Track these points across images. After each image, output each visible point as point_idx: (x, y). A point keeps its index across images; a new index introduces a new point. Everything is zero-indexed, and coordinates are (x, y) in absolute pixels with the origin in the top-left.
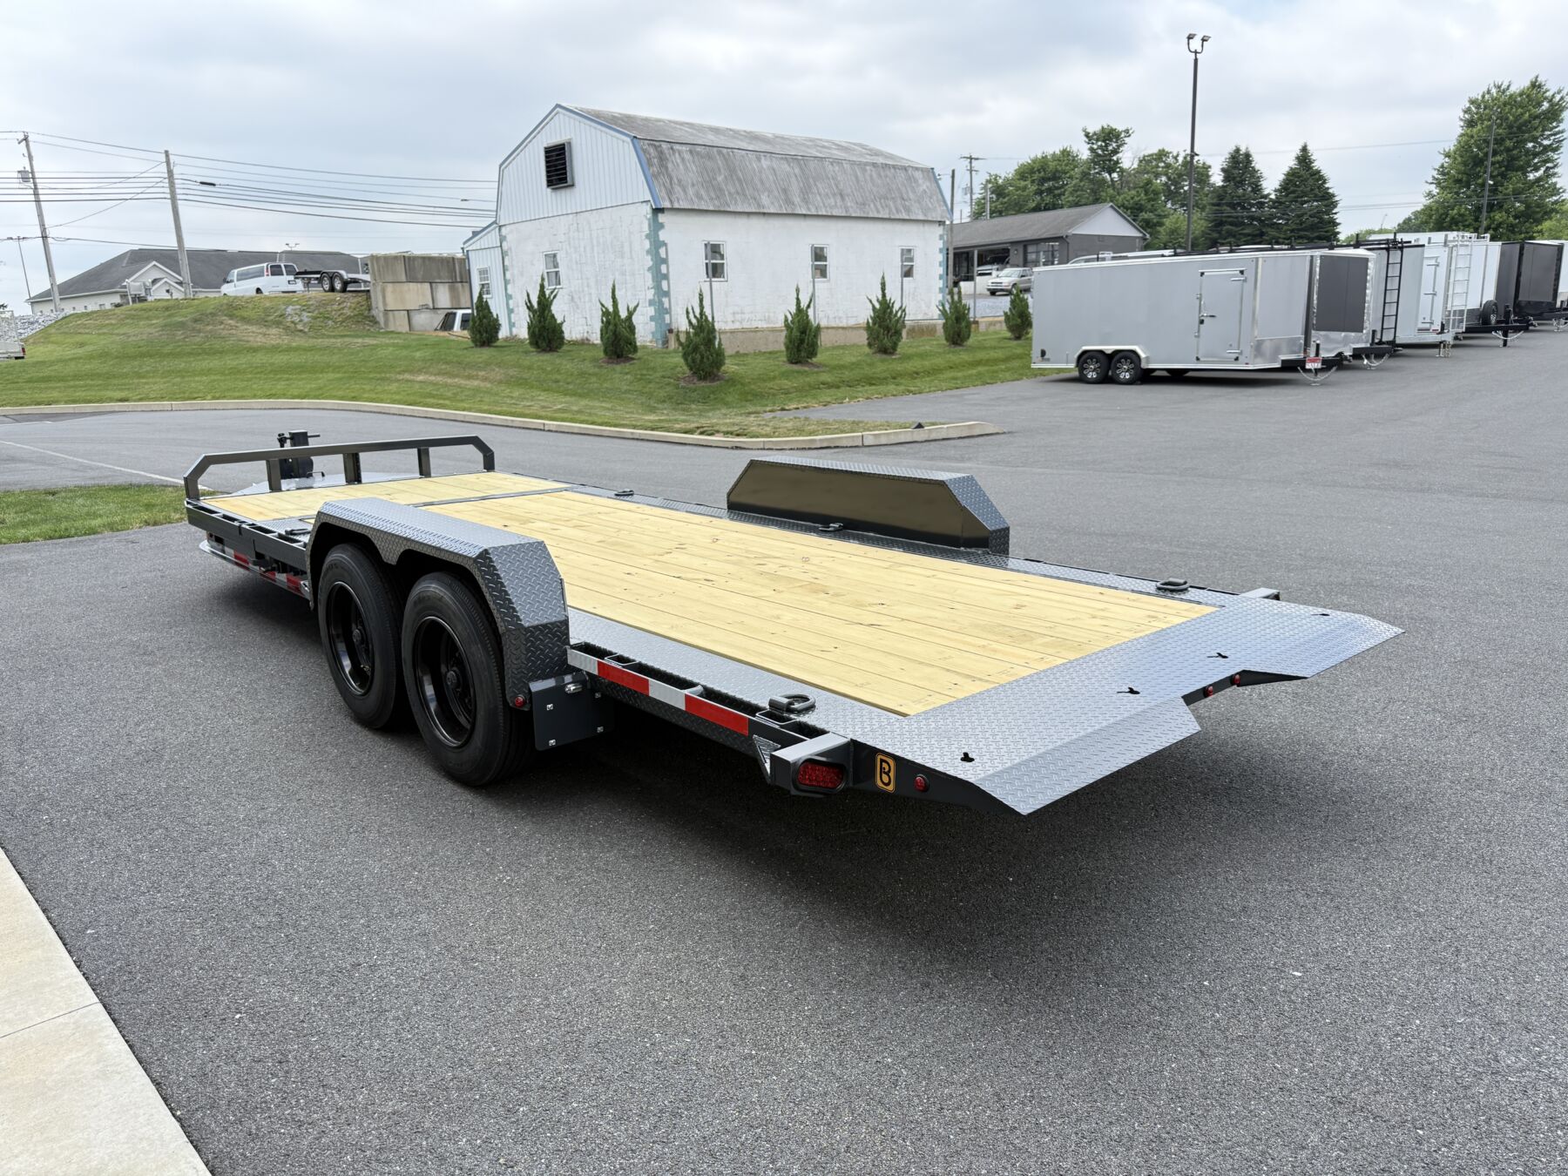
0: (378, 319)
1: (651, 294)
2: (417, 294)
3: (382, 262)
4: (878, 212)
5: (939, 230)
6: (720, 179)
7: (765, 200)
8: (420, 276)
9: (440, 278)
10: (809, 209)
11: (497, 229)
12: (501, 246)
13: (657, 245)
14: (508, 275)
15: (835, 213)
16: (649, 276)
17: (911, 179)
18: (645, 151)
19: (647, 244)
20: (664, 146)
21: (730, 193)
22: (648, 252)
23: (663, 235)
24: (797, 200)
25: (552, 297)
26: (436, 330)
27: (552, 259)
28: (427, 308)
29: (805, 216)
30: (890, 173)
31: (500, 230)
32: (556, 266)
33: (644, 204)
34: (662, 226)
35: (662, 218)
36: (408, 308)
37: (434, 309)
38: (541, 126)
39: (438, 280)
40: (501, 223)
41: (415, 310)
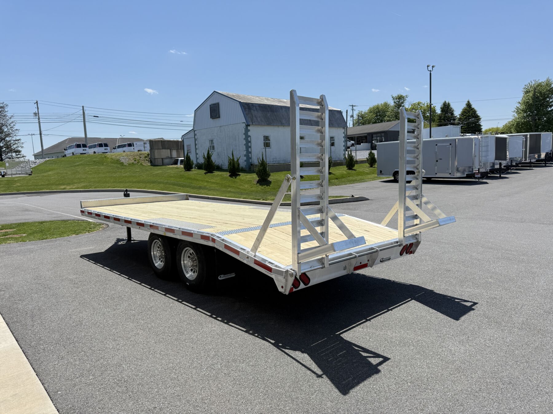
0: (152, 161)
1: (245, 153)
2: (165, 153)
3: (154, 142)
5: (343, 131)
6: (269, 115)
7: (284, 121)
8: (167, 147)
9: (174, 147)
12: (195, 137)
13: (247, 137)
14: (197, 146)
16: (244, 147)
17: (333, 114)
18: (244, 106)
19: (244, 136)
20: (250, 104)
21: (272, 120)
23: (249, 133)
25: (211, 154)
26: (171, 165)
27: (212, 141)
28: (169, 158)
31: (194, 132)
32: (213, 144)
33: (243, 123)
34: (249, 131)
35: (249, 128)
36: (162, 157)
37: (171, 158)
38: (209, 98)
39: (172, 148)
40: (195, 130)
41: (165, 158)
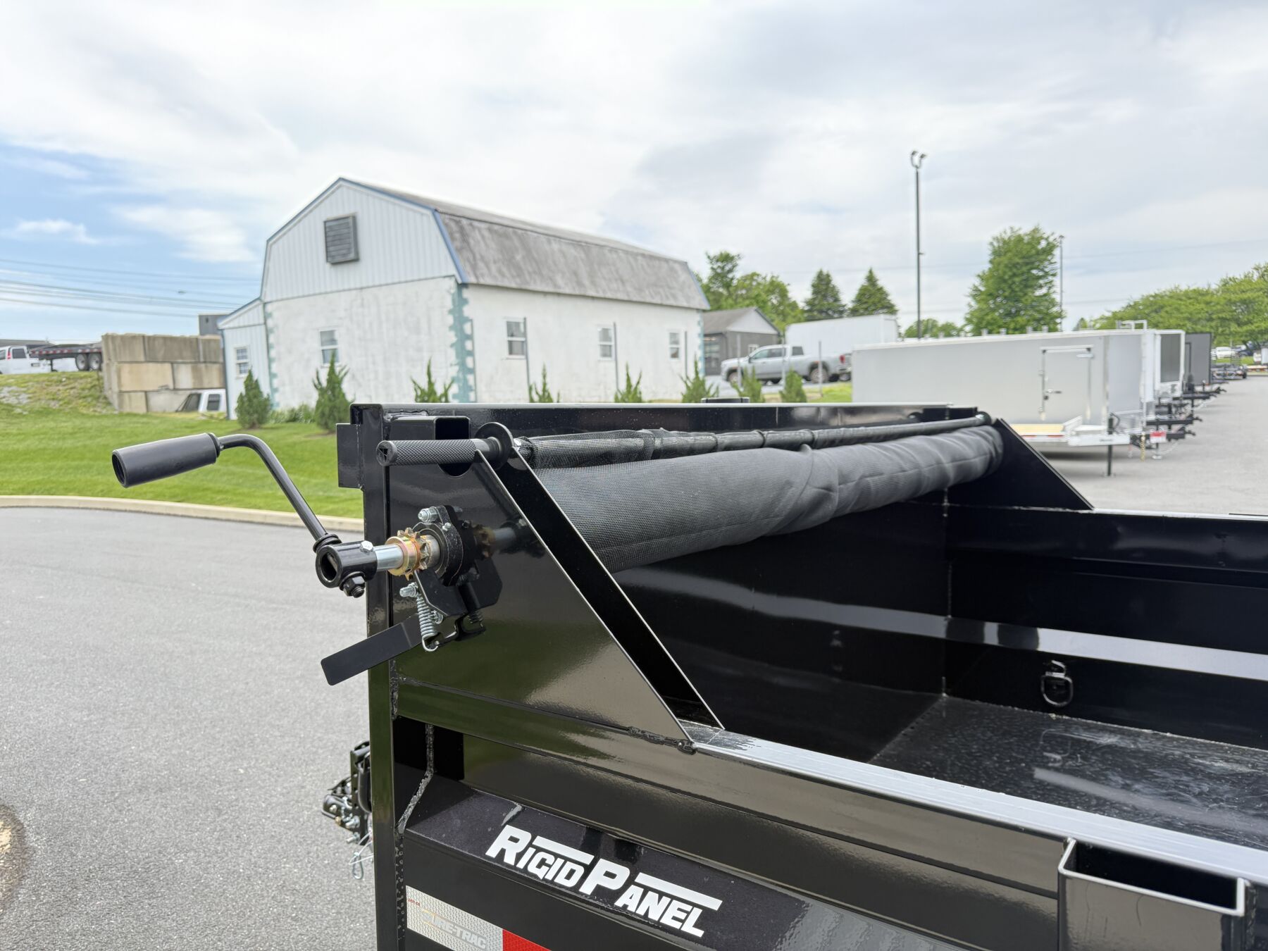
0: (111, 400)
1: (454, 371)
2: (157, 374)
3: (118, 342)
4: (652, 297)
5: (697, 317)
6: (518, 257)
7: (560, 280)
8: (160, 355)
9: (182, 358)
10: (597, 292)
11: (261, 307)
12: (265, 323)
13: (460, 321)
14: (273, 353)
15: (620, 296)
16: (452, 353)
17: (672, 269)
18: (446, 225)
19: (450, 320)
20: (464, 222)
21: (529, 273)
22: (451, 328)
23: (467, 311)
24: (586, 282)
25: (341, 376)
26: (177, 411)
27: (329, 337)
28: (167, 388)
29: (593, 298)
30: (657, 263)
31: (264, 307)
32: (333, 341)
33: (447, 279)
34: (465, 302)
35: (466, 293)
36: (146, 389)
37: (175, 389)
38: (319, 200)
39: (180, 361)
40: (266, 300)
41: (153, 391)
